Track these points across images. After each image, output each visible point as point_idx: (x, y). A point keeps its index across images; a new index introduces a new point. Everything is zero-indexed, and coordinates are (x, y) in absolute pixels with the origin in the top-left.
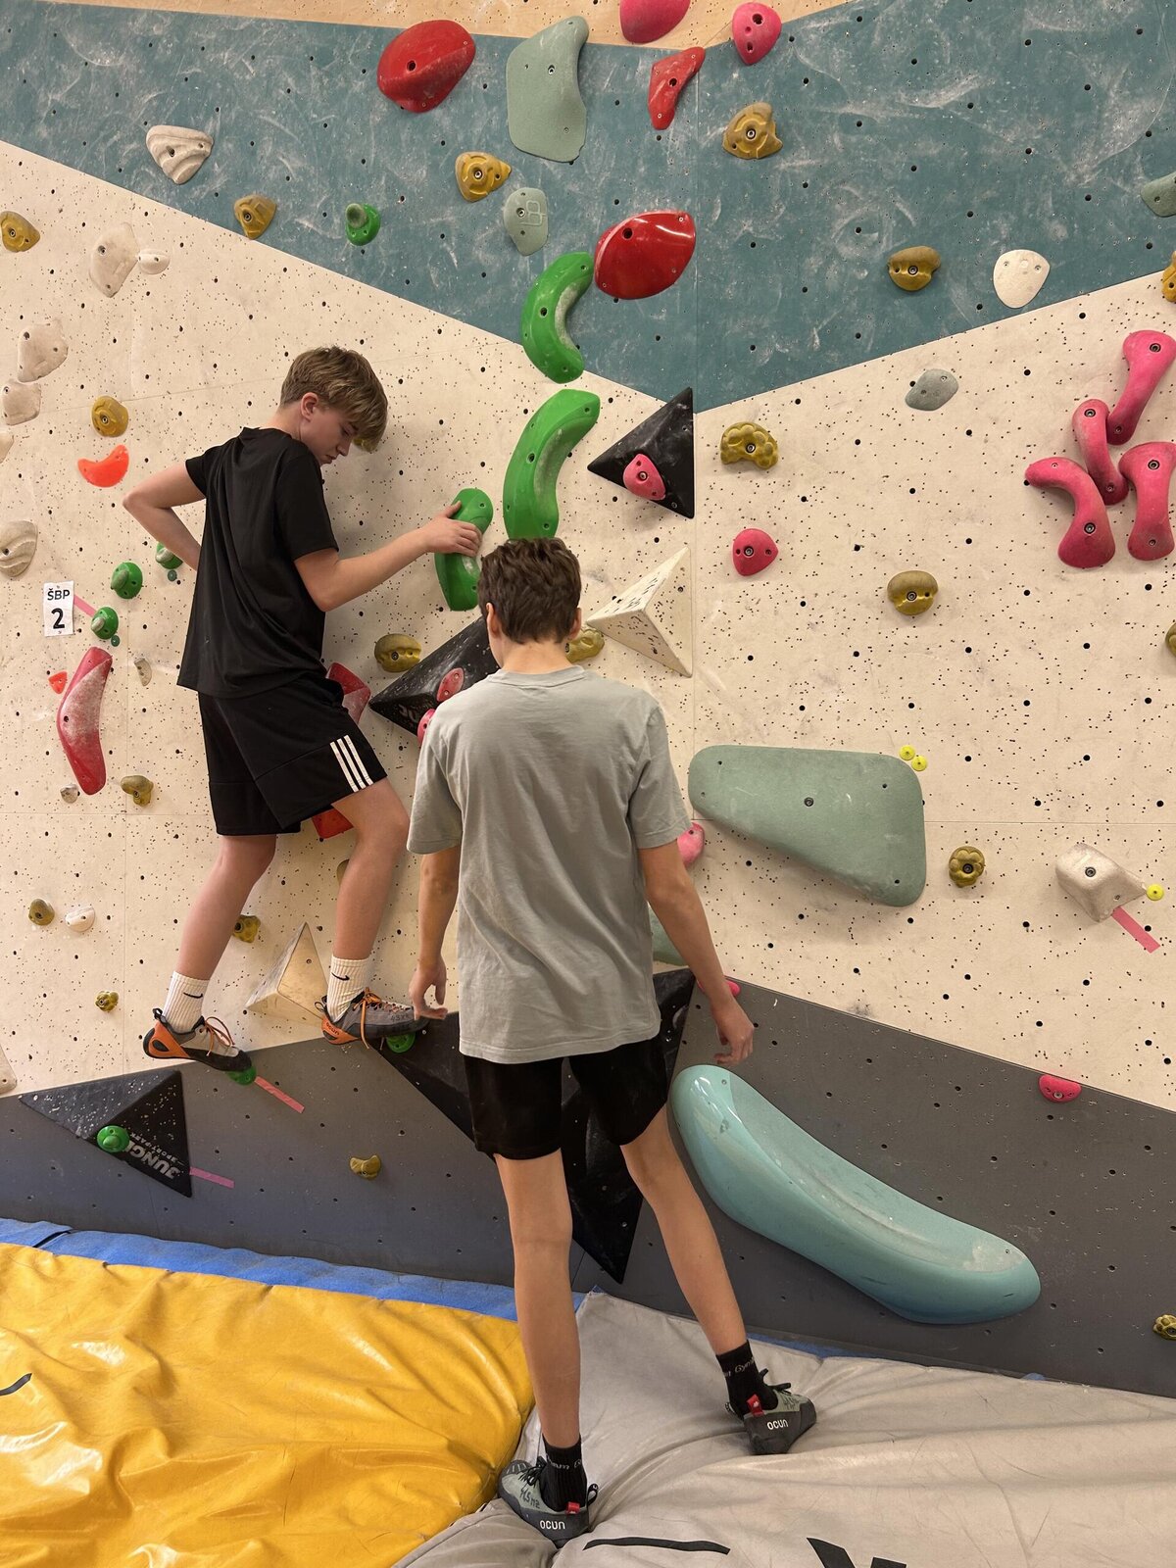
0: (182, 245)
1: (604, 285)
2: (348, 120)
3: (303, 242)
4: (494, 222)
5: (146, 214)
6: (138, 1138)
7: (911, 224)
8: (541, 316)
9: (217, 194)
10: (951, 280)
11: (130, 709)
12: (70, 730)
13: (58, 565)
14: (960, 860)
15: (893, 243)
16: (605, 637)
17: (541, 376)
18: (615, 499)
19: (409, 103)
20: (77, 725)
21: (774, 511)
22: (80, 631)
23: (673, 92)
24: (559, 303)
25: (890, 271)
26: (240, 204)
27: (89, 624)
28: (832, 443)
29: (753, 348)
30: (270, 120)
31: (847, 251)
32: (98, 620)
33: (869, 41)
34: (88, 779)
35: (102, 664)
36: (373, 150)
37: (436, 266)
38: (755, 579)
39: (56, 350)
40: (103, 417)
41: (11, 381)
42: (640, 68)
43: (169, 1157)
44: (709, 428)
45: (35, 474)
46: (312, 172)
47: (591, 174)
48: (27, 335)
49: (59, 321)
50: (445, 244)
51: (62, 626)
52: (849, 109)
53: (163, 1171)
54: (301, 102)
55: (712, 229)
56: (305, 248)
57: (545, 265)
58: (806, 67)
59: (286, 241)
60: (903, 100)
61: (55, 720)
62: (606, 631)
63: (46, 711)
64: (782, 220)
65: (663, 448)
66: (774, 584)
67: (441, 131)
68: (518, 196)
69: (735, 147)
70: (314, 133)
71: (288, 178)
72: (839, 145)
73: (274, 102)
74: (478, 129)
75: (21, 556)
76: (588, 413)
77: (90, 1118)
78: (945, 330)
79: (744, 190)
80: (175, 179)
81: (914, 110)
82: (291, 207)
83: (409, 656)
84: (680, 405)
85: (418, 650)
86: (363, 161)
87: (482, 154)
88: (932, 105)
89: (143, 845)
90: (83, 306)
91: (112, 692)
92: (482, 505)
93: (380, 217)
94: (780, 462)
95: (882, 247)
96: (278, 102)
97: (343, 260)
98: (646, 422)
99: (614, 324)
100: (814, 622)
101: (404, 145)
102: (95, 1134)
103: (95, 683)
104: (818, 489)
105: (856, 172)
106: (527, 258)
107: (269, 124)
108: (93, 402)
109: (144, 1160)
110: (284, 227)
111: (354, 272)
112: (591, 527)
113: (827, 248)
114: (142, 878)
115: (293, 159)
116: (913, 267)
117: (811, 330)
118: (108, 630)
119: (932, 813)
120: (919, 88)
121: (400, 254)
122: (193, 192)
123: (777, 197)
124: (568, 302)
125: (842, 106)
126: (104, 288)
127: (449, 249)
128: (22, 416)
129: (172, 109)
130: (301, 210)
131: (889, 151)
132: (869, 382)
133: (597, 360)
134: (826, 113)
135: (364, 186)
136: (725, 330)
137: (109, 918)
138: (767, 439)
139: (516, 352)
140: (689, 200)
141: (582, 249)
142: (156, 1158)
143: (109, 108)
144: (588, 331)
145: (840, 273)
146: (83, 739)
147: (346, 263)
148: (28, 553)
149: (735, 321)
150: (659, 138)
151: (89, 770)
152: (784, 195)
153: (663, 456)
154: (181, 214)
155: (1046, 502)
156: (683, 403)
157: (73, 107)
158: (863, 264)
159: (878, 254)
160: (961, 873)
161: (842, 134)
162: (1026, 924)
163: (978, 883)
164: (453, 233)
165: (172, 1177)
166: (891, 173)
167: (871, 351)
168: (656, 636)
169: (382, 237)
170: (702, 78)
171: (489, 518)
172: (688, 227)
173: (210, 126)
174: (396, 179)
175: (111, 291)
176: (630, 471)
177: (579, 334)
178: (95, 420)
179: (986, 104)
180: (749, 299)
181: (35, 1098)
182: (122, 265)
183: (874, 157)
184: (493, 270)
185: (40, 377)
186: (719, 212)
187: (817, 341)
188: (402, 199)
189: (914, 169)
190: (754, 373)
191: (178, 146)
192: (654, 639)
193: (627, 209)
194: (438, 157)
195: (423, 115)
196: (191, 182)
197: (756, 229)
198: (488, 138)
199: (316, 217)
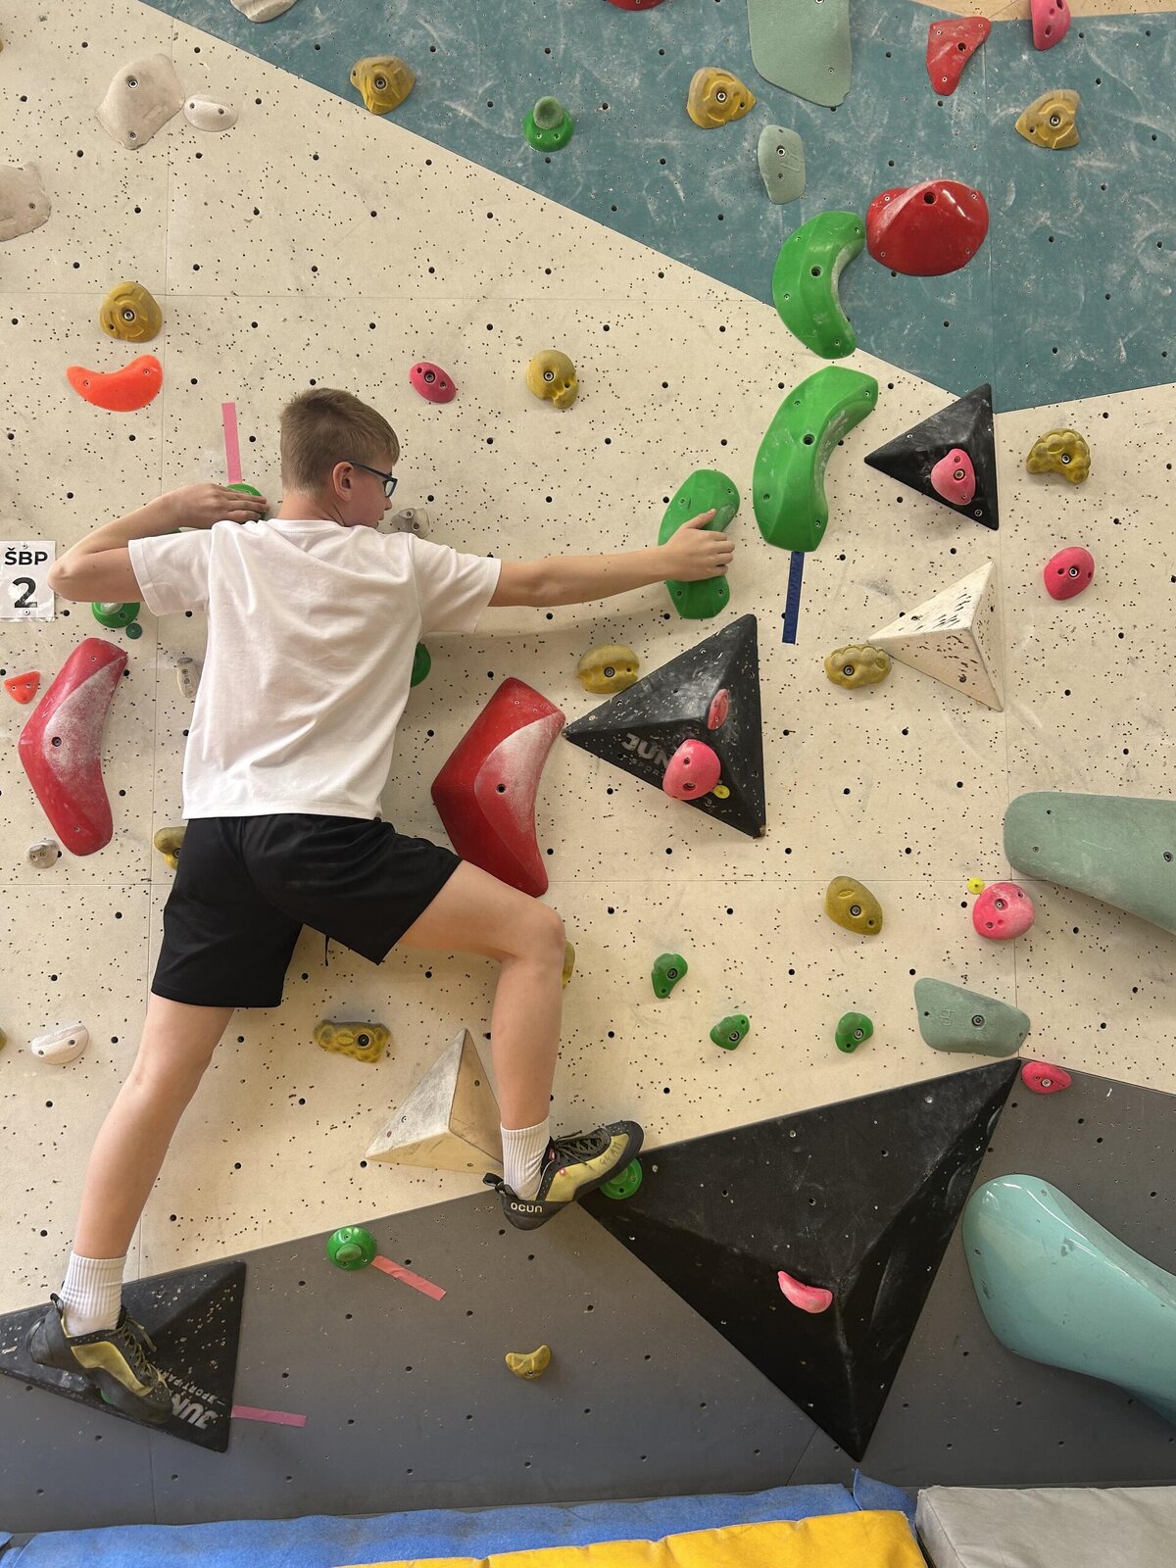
0: (258, 102)
1: (879, 255)
3: (458, 132)
4: (733, 158)
5: (197, 51)
8: (813, 277)
9: (318, 48)
11: (161, 728)
12: (56, 757)
13: (25, 515)
16: (896, 662)
17: (802, 347)
18: (900, 500)
20: (74, 752)
21: (1086, 531)
22: (68, 614)
23: (960, 57)
24: (836, 264)
26: (371, 66)
28: (1143, 464)
29: (1055, 351)
31: (1150, 264)
33: (1160, 57)
34: (79, 833)
35: (112, 664)
36: (562, 41)
37: (655, 195)
38: (1070, 605)
39: (32, 206)
40: (126, 311)
42: (915, 24)
43: (205, 1396)
44: (1011, 432)
46: (471, 49)
47: (858, 126)
49: (37, 168)
50: (666, 172)
51: (34, 604)
52: (1143, 120)
55: (1007, 214)
56: (459, 139)
57: (803, 219)
58: (1099, 68)
59: (430, 126)
62: (898, 653)
64: (1081, 219)
66: (1089, 612)
67: (660, 39)
68: (775, 131)
69: (1031, 131)
71: (433, 49)
72: (1137, 154)
74: (711, 46)
76: (866, 398)
79: (1040, 180)
80: (249, 15)
82: (438, 84)
83: (625, 673)
84: (978, 401)
85: (640, 666)
86: (548, 51)
87: (729, 74)
90: (80, 154)
91: (126, 705)
92: (725, 491)
93: (574, 120)
94: (1091, 478)
97: (520, 165)
98: (939, 415)
99: (893, 300)
100: (1134, 656)
101: (606, 43)
103: (101, 690)
104: (1131, 512)
105: (1155, 185)
106: (778, 207)
108: (99, 288)
110: (428, 109)
112: (871, 529)
113: (1129, 257)
115: (442, 26)
117: (1116, 341)
118: (123, 615)
121: (602, 173)
122: (279, 37)
123: (1075, 194)
124: (843, 265)
126: (126, 135)
127: (672, 178)
130: (454, 92)
133: (872, 338)
135: (550, 81)
136: (1025, 328)
137: (116, 1039)
139: (767, 318)
140: (979, 178)
141: (849, 209)
144: (860, 304)
145: (1144, 286)
146: (83, 773)
147: (524, 170)
149: (1036, 318)
150: (940, 104)
151: (84, 819)
152: (1082, 193)
154: (255, 62)
156: (982, 400)
158: (1166, 281)
161: (1139, 144)
164: (679, 161)
169: (577, 147)
170: (989, 51)
171: (735, 504)
174: (596, 81)
175: (136, 141)
176: (940, 472)
177: (852, 305)
178: (108, 314)
180: (1049, 297)
182: (159, 108)
184: (734, 215)
186: (1013, 197)
187: (1124, 353)
188: (605, 107)
190: (1058, 377)
192: (970, 664)
194: (656, 68)
195: (634, 13)
196: (277, 22)
197: (1053, 224)
198: (724, 58)
199: (477, 104)
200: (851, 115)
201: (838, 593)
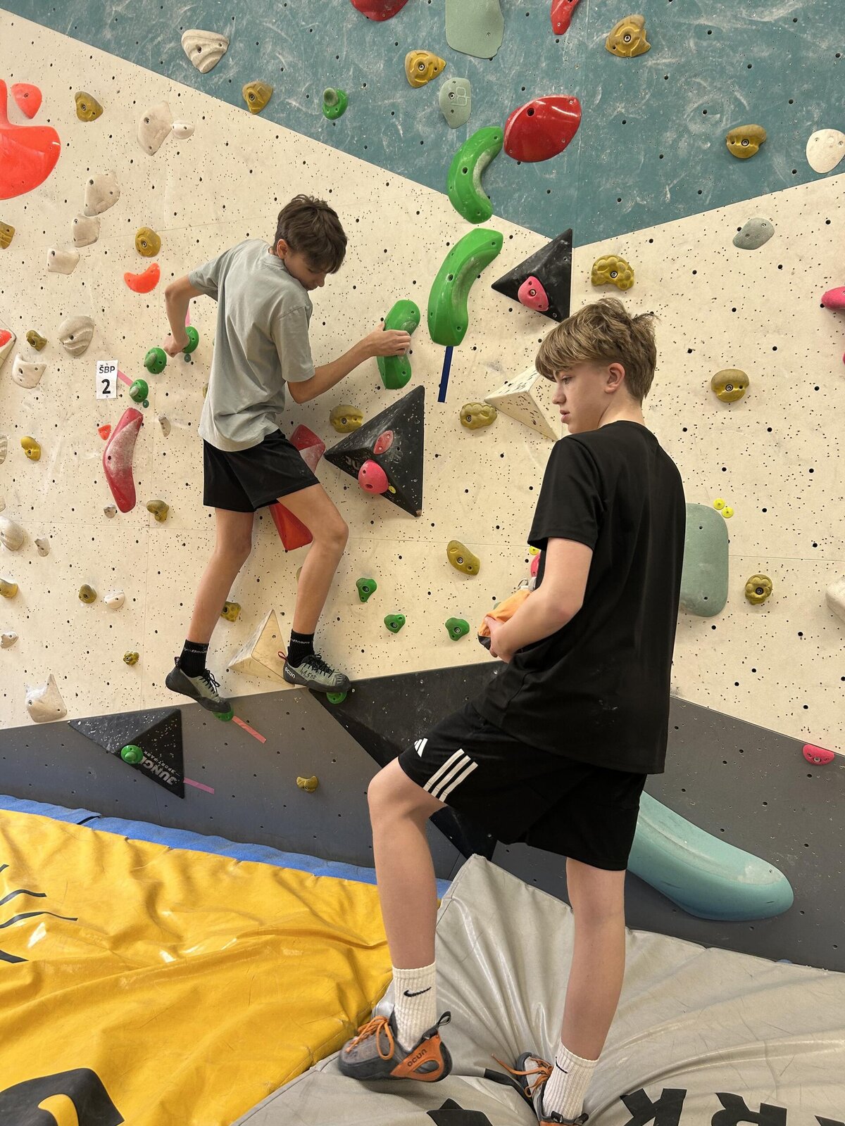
0: (204, 118)
1: (511, 152)
2: (328, 27)
3: (291, 116)
4: (431, 103)
5: (179, 95)
6: (149, 755)
7: (745, 107)
8: (463, 174)
9: (230, 81)
10: (774, 151)
11: (155, 452)
12: (112, 466)
13: (108, 349)
14: (754, 585)
15: (731, 123)
16: (498, 412)
17: (461, 218)
18: (511, 310)
19: (373, 14)
20: (117, 463)
22: (121, 396)
23: (569, 7)
24: (477, 164)
25: (728, 144)
26: (246, 88)
27: (128, 391)
28: (675, 272)
29: (619, 200)
30: (270, 26)
31: (695, 128)
32: (134, 388)
34: (124, 502)
35: (136, 420)
36: (345, 49)
37: (387, 135)
39: (111, 193)
40: (143, 242)
41: (80, 216)
43: (170, 769)
44: (583, 260)
45: (94, 283)
46: (300, 65)
47: (505, 67)
48: (92, 182)
49: (115, 173)
50: (394, 120)
51: (109, 392)
52: (703, 21)
53: (165, 779)
54: (294, 14)
55: (594, 110)
56: (292, 121)
57: (468, 136)
59: (278, 116)
60: (744, 15)
61: (102, 458)
62: (499, 407)
63: (96, 453)
64: (647, 104)
65: (549, 273)
67: (396, 35)
68: (449, 83)
69: (614, 48)
70: (303, 36)
71: (282, 70)
72: (694, 48)
73: (274, 13)
74: (423, 34)
75: (82, 341)
76: (494, 246)
77: (116, 739)
78: (767, 189)
79: (620, 81)
80: (201, 69)
81: (752, 22)
82: (283, 90)
83: (354, 421)
84: (562, 241)
85: (361, 417)
86: (338, 57)
87: (425, 52)
88: (766, 19)
89: (160, 550)
90: (132, 161)
91: (142, 440)
92: (413, 312)
93: (348, 98)
94: (635, 286)
95: (723, 125)
96: (277, 13)
97: (320, 130)
98: (537, 253)
99: (517, 180)
100: (654, 405)
101: (368, 45)
102: (120, 751)
103: (130, 433)
104: (663, 306)
105: (706, 68)
106: (454, 130)
107: (271, 29)
108: (136, 232)
109: (152, 770)
110: (278, 105)
111: (327, 140)
112: (492, 330)
113: (680, 125)
114: (159, 573)
115: (287, 55)
116: (745, 140)
117: (664, 187)
118: (141, 396)
119: (735, 549)
120: (757, 6)
121: (360, 127)
122: (213, 79)
123: (644, 86)
124: (483, 163)
125: (697, 19)
126: (148, 149)
127: (397, 123)
128: (86, 240)
129: (200, 18)
130: (290, 93)
131: (731, 53)
132: (706, 228)
133: (502, 207)
134: (685, 24)
135: (337, 76)
136: (600, 187)
137: (134, 600)
138: (627, 268)
139: (442, 200)
140: (578, 88)
141: (495, 124)
142: (161, 770)
143: (156, 17)
144: (497, 185)
145: (689, 144)
146: (121, 473)
147: (321, 133)
148: (87, 339)
149: (607, 179)
150: (557, 41)
151: (124, 495)
152: (649, 85)
153: (548, 278)
154: (203, 94)
155: (836, 321)
156: (565, 240)
157: (130, 16)
158: (707, 138)
159: (719, 131)
160: (754, 594)
161: (696, 40)
162: (800, 634)
163: (766, 603)
164: (401, 111)
165: (171, 784)
166: (732, 69)
167: (709, 203)
168: (537, 411)
169: (348, 113)
171: (417, 321)
172: (576, 109)
173: (227, 31)
174: (361, 71)
175: (152, 151)
176: (523, 289)
177: (490, 187)
178: (137, 245)
179: (807, 19)
180: (619, 164)
181: (79, 723)
182: (161, 131)
183: (720, 57)
184: (430, 140)
185: (99, 213)
186: (600, 97)
187: (669, 196)
188: (365, 85)
189: (750, 67)
190: (619, 219)
191: (204, 45)
192: (535, 413)
193: (531, 94)
194: (393, 54)
195: (383, 23)
196: (212, 72)
197: (627, 111)
198: (430, 40)
199: (301, 98)
200: (501, 61)
201: (471, 370)
